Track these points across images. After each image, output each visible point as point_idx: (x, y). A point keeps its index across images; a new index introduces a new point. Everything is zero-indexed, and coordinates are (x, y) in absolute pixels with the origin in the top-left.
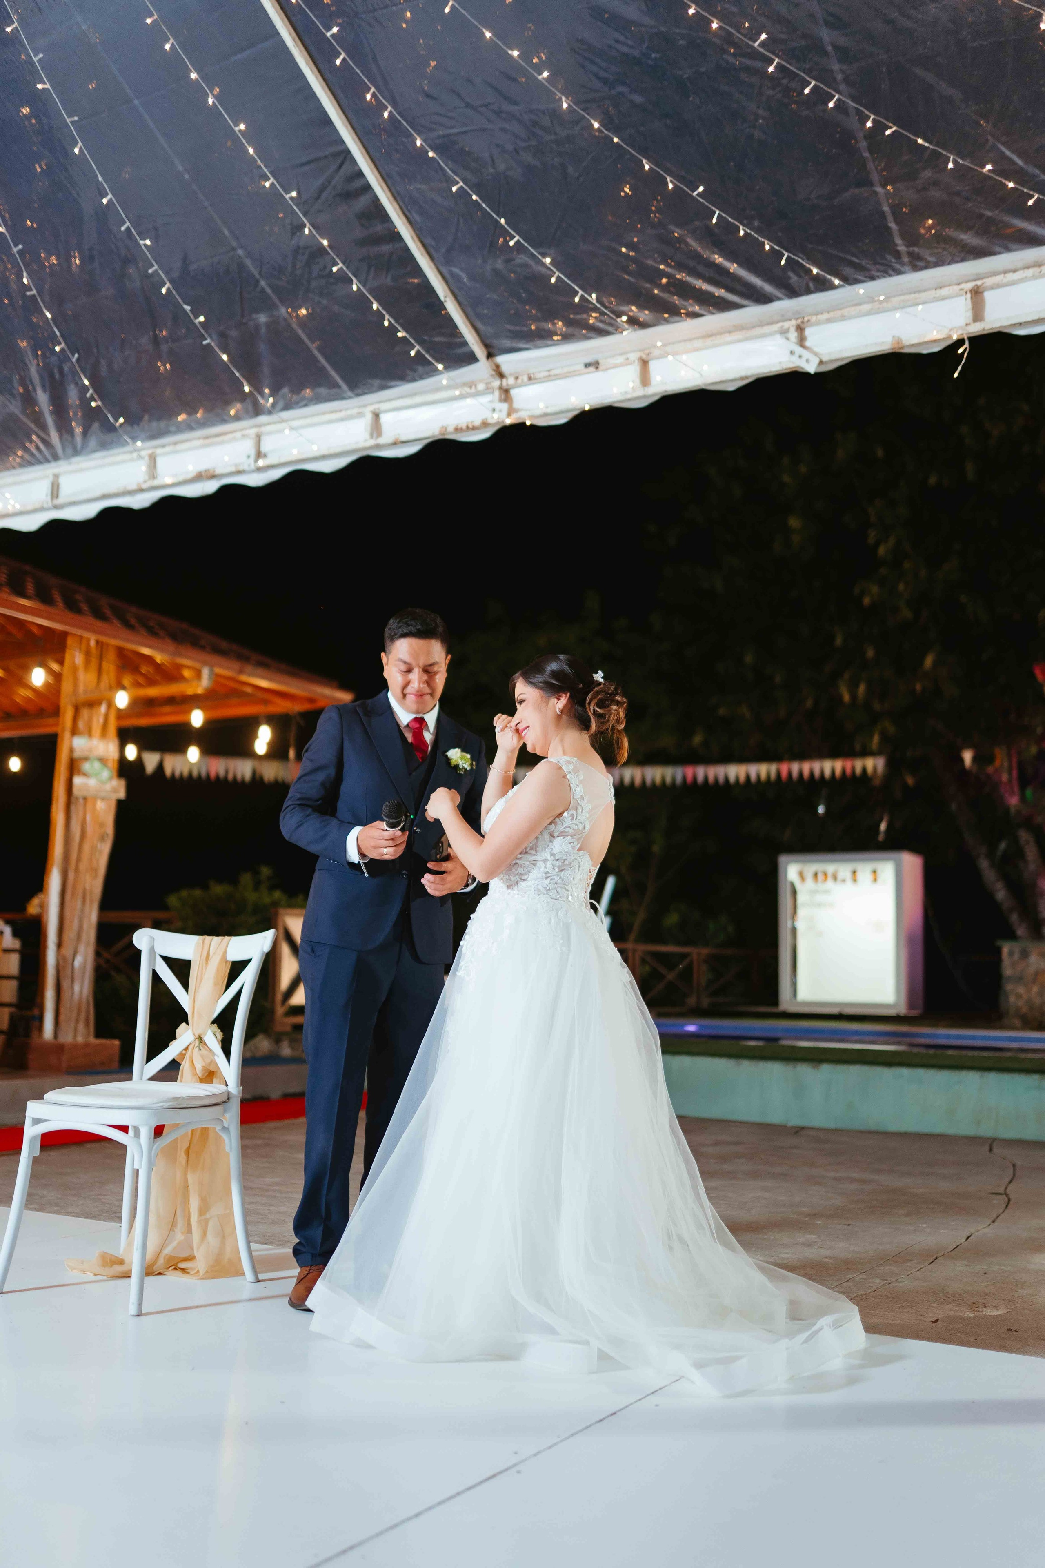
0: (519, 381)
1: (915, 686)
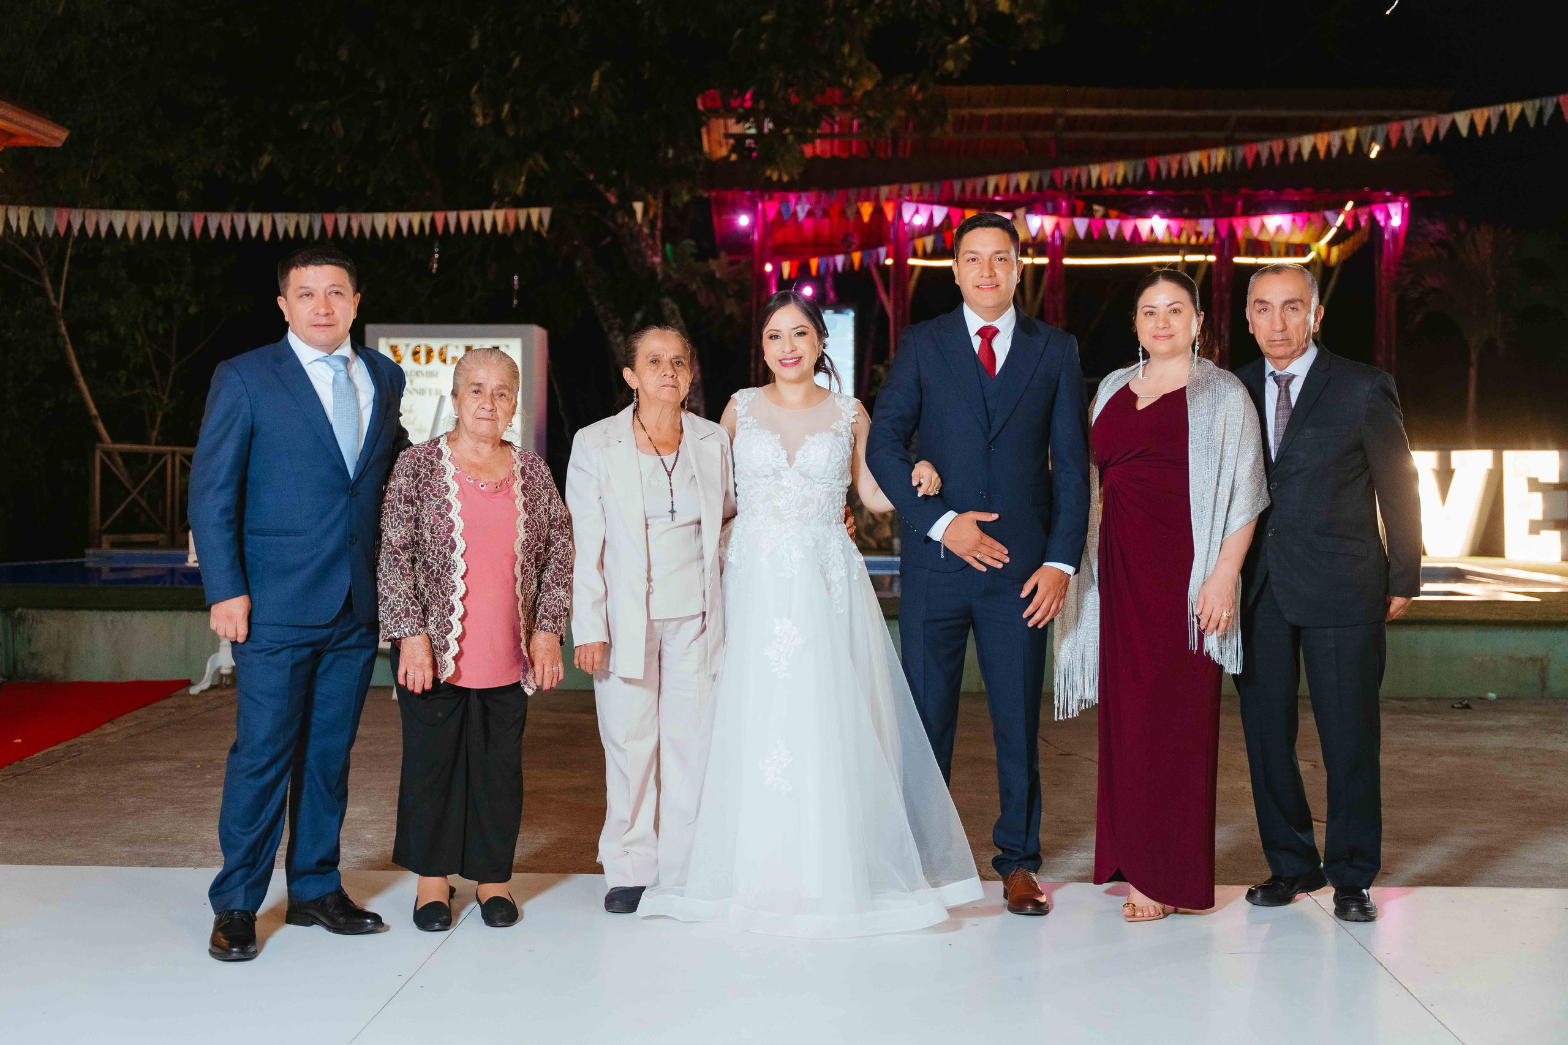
1: (572, 111)
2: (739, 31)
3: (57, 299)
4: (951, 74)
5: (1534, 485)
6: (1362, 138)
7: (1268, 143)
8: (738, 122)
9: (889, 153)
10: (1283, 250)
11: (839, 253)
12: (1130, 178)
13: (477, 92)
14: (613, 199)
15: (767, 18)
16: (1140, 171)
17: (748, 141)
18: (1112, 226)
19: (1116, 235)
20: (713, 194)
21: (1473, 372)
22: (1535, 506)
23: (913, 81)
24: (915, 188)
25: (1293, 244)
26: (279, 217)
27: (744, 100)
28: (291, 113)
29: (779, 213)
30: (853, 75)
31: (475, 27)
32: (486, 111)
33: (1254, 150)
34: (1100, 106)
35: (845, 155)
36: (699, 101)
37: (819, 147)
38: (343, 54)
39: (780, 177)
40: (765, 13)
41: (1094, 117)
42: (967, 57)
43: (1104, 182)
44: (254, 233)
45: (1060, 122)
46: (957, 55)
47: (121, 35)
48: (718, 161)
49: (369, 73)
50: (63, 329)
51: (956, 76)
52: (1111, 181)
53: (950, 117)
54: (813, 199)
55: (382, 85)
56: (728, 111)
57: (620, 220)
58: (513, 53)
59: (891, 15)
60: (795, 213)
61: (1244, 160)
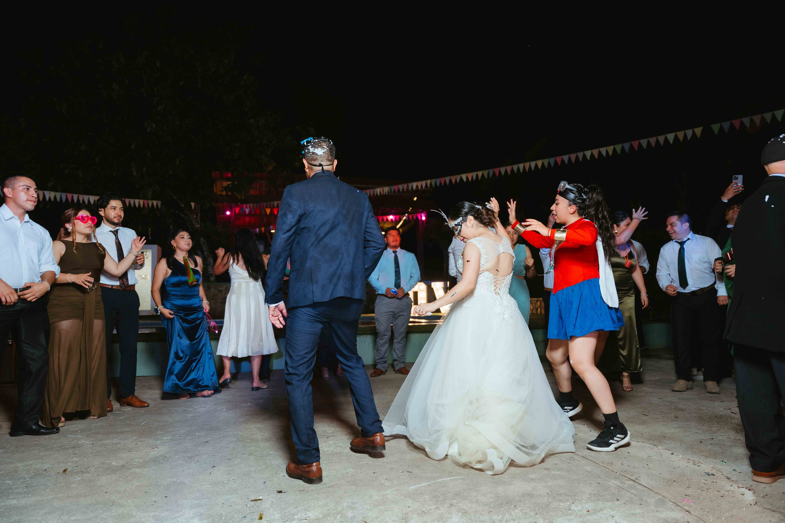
27: (228, 174)
29: (240, 211)
33: (397, 188)
36: (213, 174)
37: (252, 192)
39: (241, 198)
48: (219, 195)
54: (252, 207)
56: (223, 179)
60: (245, 211)
61: (395, 190)
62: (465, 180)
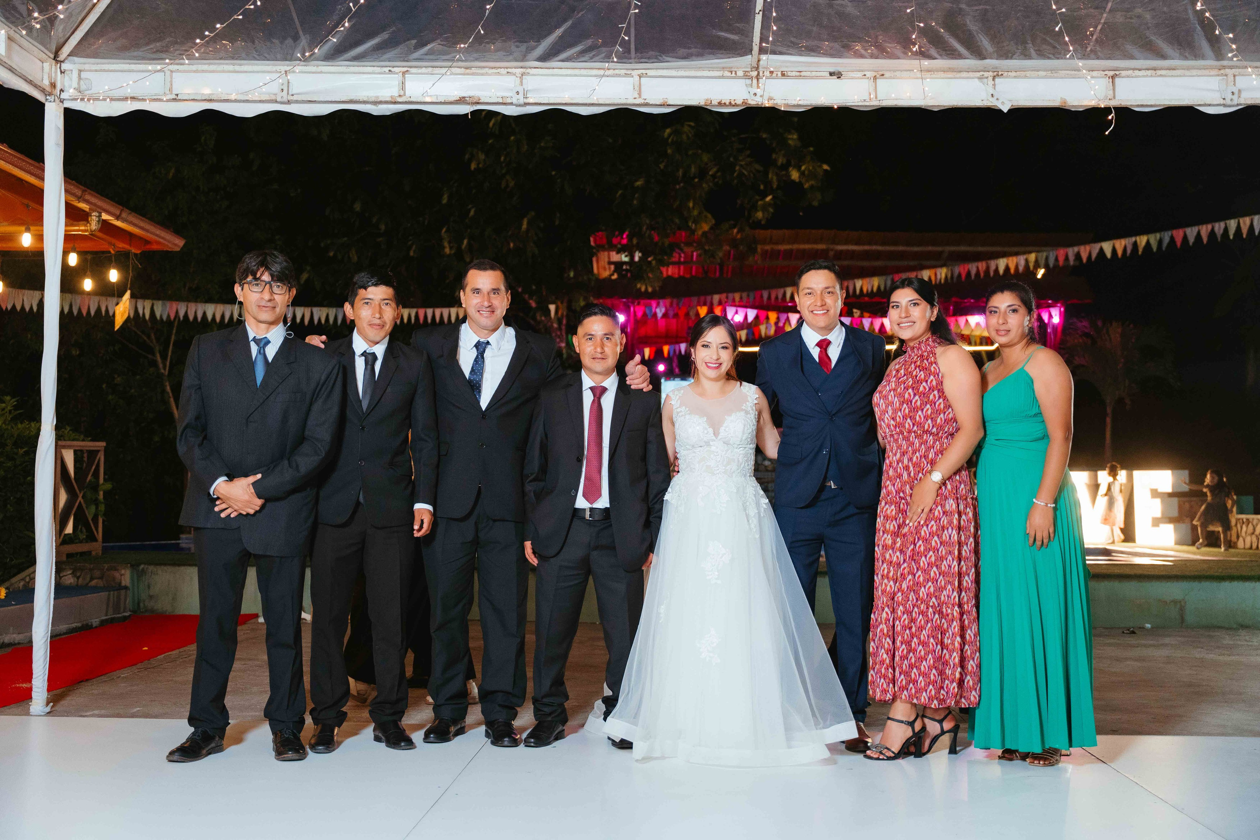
0: (774, 75)
1: (509, 245)
2: (620, 192)
3: (165, 369)
4: (760, 221)
5: (1155, 493)
6: (1039, 259)
7: (976, 264)
8: (618, 253)
9: (718, 273)
10: (978, 341)
11: (682, 342)
12: (882, 288)
13: (445, 232)
14: (533, 304)
15: (639, 183)
16: (889, 283)
17: (624, 267)
18: (866, 322)
19: (869, 329)
20: (601, 301)
21: (1109, 420)
22: (1156, 508)
23: (735, 227)
24: (737, 296)
25: (984, 337)
26: (316, 310)
27: (622, 238)
28: (322, 245)
29: (645, 315)
30: (696, 222)
31: (445, 189)
32: (451, 245)
33: (966, 270)
34: (856, 244)
35: (688, 276)
36: (592, 239)
37: (670, 271)
38: (358, 207)
39: (646, 289)
40: (637, 181)
41: (854, 251)
42: (771, 210)
43: (865, 290)
44: (298, 320)
45: (831, 253)
46: (764, 208)
47: (211, 194)
48: (605, 280)
49: (374, 220)
50: (168, 388)
51: (763, 222)
52: (870, 290)
53: (759, 250)
54: (668, 305)
55: (383, 227)
56: (611, 247)
57: (538, 318)
58: (470, 206)
59: (720, 182)
60: (655, 314)
61: (960, 275)
62: (1109, 255)
